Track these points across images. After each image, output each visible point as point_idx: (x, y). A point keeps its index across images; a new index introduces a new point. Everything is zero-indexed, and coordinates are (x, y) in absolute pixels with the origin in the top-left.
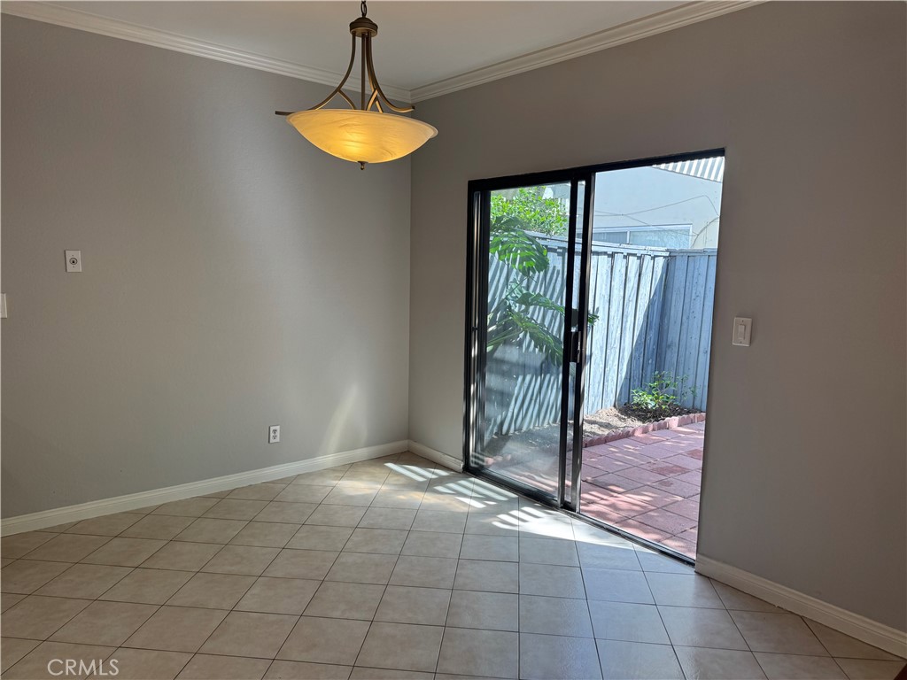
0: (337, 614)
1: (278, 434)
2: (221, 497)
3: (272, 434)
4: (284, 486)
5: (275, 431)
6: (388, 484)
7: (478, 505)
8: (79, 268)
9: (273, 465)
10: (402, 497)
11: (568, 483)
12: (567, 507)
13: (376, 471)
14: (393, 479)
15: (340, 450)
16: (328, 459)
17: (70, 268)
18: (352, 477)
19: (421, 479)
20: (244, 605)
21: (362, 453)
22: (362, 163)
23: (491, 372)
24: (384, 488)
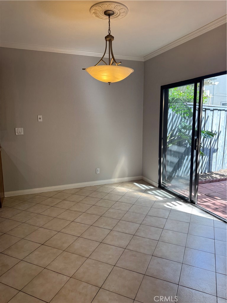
0: (102, 226)
1: (99, 171)
2: (81, 189)
3: (97, 171)
4: (100, 187)
5: (98, 170)
6: (132, 189)
7: (161, 199)
8: (41, 120)
9: (97, 180)
10: (135, 194)
11: (193, 194)
12: (192, 202)
13: (130, 185)
14: (134, 188)
15: (120, 177)
16: (115, 180)
17: (39, 120)
18: (121, 186)
19: (144, 189)
20: (77, 220)
21: (126, 179)
22: (109, 83)
23: (168, 154)
24: (130, 190)
